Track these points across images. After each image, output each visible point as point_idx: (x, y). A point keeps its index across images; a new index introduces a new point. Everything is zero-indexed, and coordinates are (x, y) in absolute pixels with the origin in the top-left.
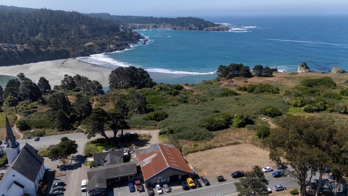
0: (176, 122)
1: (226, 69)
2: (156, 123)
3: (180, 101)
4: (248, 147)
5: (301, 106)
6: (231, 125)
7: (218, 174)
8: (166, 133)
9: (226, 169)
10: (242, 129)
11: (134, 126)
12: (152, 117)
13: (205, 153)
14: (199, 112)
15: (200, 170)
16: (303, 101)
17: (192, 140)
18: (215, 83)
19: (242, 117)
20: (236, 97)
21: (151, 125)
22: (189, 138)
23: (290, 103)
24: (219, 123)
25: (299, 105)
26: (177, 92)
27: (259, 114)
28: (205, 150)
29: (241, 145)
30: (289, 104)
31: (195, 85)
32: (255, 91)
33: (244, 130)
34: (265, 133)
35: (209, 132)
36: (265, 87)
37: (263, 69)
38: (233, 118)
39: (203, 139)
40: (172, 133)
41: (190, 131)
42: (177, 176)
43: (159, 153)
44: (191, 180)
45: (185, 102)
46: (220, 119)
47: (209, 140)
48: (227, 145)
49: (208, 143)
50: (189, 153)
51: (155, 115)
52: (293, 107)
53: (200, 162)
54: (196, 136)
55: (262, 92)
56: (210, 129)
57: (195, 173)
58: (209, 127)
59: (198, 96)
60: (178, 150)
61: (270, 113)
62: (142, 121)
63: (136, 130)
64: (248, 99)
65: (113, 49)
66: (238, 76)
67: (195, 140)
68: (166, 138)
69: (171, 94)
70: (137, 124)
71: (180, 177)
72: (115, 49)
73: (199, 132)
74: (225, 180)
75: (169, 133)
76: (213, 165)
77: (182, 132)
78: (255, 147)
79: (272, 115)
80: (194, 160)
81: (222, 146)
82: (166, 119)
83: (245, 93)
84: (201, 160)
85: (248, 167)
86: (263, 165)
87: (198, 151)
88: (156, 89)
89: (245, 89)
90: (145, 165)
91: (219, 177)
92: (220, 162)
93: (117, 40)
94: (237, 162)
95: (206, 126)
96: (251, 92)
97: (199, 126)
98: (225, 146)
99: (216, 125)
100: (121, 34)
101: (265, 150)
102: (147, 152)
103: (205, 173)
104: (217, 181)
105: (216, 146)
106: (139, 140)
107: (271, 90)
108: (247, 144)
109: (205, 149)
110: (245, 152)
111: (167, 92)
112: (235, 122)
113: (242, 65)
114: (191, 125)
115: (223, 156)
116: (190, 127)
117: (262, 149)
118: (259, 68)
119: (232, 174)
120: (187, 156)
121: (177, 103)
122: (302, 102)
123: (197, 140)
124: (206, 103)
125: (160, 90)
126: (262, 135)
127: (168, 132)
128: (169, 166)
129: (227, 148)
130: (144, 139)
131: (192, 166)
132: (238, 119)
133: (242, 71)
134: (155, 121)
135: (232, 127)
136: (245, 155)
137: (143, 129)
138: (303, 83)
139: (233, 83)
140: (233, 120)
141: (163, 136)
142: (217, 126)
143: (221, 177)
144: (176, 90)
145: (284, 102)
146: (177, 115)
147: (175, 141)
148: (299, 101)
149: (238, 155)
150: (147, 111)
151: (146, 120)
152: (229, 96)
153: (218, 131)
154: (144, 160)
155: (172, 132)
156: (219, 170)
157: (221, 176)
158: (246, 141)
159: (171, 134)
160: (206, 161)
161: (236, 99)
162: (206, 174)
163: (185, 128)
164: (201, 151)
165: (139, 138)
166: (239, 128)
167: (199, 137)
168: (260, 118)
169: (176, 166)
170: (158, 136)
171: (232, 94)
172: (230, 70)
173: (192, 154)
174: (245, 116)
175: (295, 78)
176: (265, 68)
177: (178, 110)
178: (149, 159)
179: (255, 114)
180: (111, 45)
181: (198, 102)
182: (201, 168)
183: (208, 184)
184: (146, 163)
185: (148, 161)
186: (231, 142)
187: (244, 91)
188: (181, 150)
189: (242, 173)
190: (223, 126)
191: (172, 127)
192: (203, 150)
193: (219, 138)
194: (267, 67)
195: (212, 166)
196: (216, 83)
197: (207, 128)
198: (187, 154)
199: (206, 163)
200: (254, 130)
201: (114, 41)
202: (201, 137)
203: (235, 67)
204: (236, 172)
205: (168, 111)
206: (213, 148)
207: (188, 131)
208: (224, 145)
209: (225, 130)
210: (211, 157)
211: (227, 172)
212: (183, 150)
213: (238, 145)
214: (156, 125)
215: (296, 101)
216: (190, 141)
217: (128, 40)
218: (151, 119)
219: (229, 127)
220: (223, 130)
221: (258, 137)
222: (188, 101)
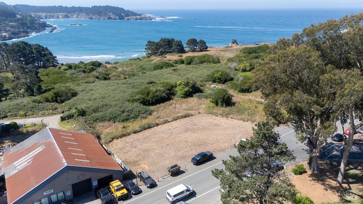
0: (91, 100)
1: (155, 44)
2: (57, 105)
3: (97, 78)
4: (205, 118)
5: (250, 71)
6: (174, 96)
7: (169, 163)
8: (73, 116)
9: (180, 154)
10: (190, 99)
11: (14, 114)
12: (50, 98)
13: (141, 135)
14: (127, 85)
15: (135, 163)
16: (252, 65)
17: (119, 121)
18: (144, 59)
19: (187, 84)
20: (173, 68)
21: (47, 110)
22: (113, 119)
23: (237, 68)
24: (157, 94)
25: (247, 69)
26: (92, 68)
27: (206, 81)
28: (141, 131)
29: (193, 117)
30: (236, 70)
31: (119, 63)
32: (194, 62)
33: (194, 100)
34: (224, 97)
35: (145, 107)
36: (204, 57)
37: (198, 43)
38: (176, 87)
39: (136, 117)
40: (83, 116)
41: (114, 109)
43: (49, 145)
44: (119, 183)
45: (105, 79)
46: (159, 88)
47: (146, 118)
48: (175, 119)
49: (145, 122)
50: (113, 139)
51: (55, 94)
52: (242, 73)
53: (134, 149)
54: (125, 114)
55: (202, 62)
56: (145, 103)
57: (126, 170)
58: (144, 101)
59: (123, 72)
60: (93, 137)
61: (219, 79)
62: (31, 105)
63: (18, 119)
64: (188, 69)
65: (6, 37)
66: (169, 52)
67: (123, 121)
68: (73, 125)
69: (84, 72)
70: (20, 109)
71: (95, 183)
72: (9, 37)
73: (129, 108)
74: (183, 172)
75: (78, 116)
76: (158, 151)
77: (102, 111)
78: (214, 117)
79: (222, 81)
80: (123, 148)
81: (166, 122)
82: (74, 98)
83: (182, 65)
84: (135, 147)
85: (214, 145)
86: (235, 137)
87: (129, 134)
88: (61, 69)
89: (182, 62)
90: (16, 171)
91: (172, 167)
92: (168, 145)
93: (12, 27)
94: (195, 139)
95: (139, 100)
96: (189, 64)
97: (129, 101)
98: (171, 121)
99: (153, 97)
100: (19, 20)
101: (229, 118)
102: (25, 146)
103: (144, 166)
104: (169, 175)
105: (158, 122)
106: (22, 133)
107: (212, 60)
108: (201, 115)
109: (140, 129)
110: (203, 125)
111: (79, 69)
112: (179, 91)
113: (173, 40)
114: (116, 100)
115: (171, 134)
116: (114, 103)
117: (225, 118)
118: (193, 42)
119: (193, 159)
120: (110, 144)
121: (94, 80)
122: (251, 65)
123: (127, 120)
124: (135, 77)
125: (67, 69)
126: (219, 101)
127: (77, 114)
128: (66, 165)
129: (175, 124)
130: (30, 130)
131: (121, 159)
132: (183, 86)
133: (174, 46)
134: (55, 103)
135: (176, 98)
136: (204, 129)
137: (32, 116)
138: (243, 52)
139: (166, 59)
140: (176, 89)
141: (68, 122)
142: (155, 98)
143: (176, 168)
144: (92, 66)
145: (230, 68)
146: (93, 92)
147: (91, 124)
148: (248, 64)
149: (193, 131)
150: (40, 91)
151: (39, 103)
152: (164, 68)
153: (158, 105)
154: (14, 164)
155: (82, 113)
156: (168, 158)
157: (176, 166)
158: (200, 111)
159: (81, 116)
160: (145, 146)
161: (174, 70)
162: (147, 168)
163: (106, 106)
164: (135, 133)
165: (21, 130)
166: (185, 98)
167: (129, 116)
168: (208, 86)
169: (84, 162)
170: (59, 123)
171: (168, 66)
172: (161, 46)
173: (119, 140)
174: (192, 82)
175: (232, 50)
176: (199, 41)
177: (93, 86)
178: (26, 158)
179: (201, 81)
180: (3, 32)
181: (125, 77)
182: (138, 159)
183: (153, 185)
184: (18, 168)
185: (23, 164)
186: (180, 114)
187: (181, 64)
188: (99, 138)
189: (208, 154)
190: (164, 96)
191: (82, 106)
192: (138, 132)
193: (161, 113)
194: (201, 40)
195: (156, 152)
196: (146, 59)
197: (141, 103)
198: (111, 142)
199: (145, 150)
200: (206, 98)
201: (8, 28)
202: (132, 116)
203: (166, 42)
204: (199, 155)
205: (78, 89)
206: (154, 127)
207: (111, 109)
208: (169, 120)
209: (167, 103)
210: (153, 139)
211: (183, 158)
212: (102, 136)
213: (190, 117)
214: (56, 109)
215: (244, 65)
216: (116, 123)
217: (28, 28)
218: (47, 101)
219: (172, 99)
220: (165, 103)
221: (214, 105)
222: (110, 78)
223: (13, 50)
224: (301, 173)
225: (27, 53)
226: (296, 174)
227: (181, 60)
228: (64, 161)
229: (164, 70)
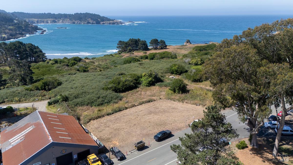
0: (72, 88)
1: (125, 43)
2: (45, 92)
3: (78, 70)
4: (165, 102)
5: (201, 64)
6: (140, 85)
7: (136, 140)
8: (58, 101)
9: (145, 132)
10: (153, 88)
11: (10, 99)
12: (39, 87)
13: (113, 116)
14: (102, 76)
15: (108, 140)
16: (203, 60)
17: (95, 106)
18: (116, 55)
19: (150, 75)
20: (139, 62)
21: (37, 96)
22: (90, 103)
23: (191, 63)
24: (126, 83)
25: (199, 63)
26: (74, 63)
27: (166, 73)
28: (113, 114)
29: (156, 102)
30: (190, 64)
31: (96, 58)
32: (156, 58)
33: (155, 89)
34: (180, 86)
35: (116, 93)
36: (164, 53)
37: (159, 43)
38: (141, 77)
39: (109, 102)
40: (66, 101)
41: (91, 96)
42: (70, 155)
43: (38, 125)
44: (95, 156)
45: (85, 71)
46: (128, 78)
47: (117, 103)
48: (141, 104)
49: (116, 106)
50: (90, 120)
51: (43, 83)
52: (195, 66)
53: (107, 129)
54: (101, 99)
55: (163, 58)
56: (117, 90)
57: (101, 145)
58: (115, 89)
59: (99, 66)
60: (74, 119)
61: (177, 71)
62: (24, 93)
63: (13, 104)
64: (152, 63)
65: (5, 38)
66: (136, 50)
67: (98, 105)
68: (58, 108)
69: (68, 66)
70: (15, 96)
71: (75, 157)
72: (7, 38)
73: (104, 95)
74: (147, 147)
75: (62, 101)
76: (127, 130)
77: (82, 97)
78: (172, 102)
79: (179, 72)
80: (99, 127)
81: (134, 106)
82: (59, 87)
83: (147, 60)
84: (108, 127)
85: (172, 125)
86: (189, 118)
87: (103, 116)
88: (49, 63)
89: (147, 58)
90: (11, 147)
91: (138, 143)
92: (135, 125)
93: (10, 30)
94: (157, 120)
95: (112, 88)
96: (152, 59)
97: (103, 89)
98: (138, 105)
99: (123, 86)
100: (16, 24)
101: (185, 103)
102: (18, 126)
103: (116, 142)
104: (136, 150)
105: (127, 106)
106: (17, 115)
107: (170, 56)
108: (162, 100)
109: (112, 112)
110: (163, 108)
111: (63, 64)
112: (144, 81)
113: (139, 40)
114: (93, 89)
115: (137, 116)
116: (91, 91)
117: (181, 103)
118: (155, 42)
119: (156, 136)
120: (88, 124)
121: (75, 72)
122: (201, 60)
123: (102, 104)
124: (109, 70)
125: (54, 64)
126: (176, 89)
127: (61, 100)
128: (52, 141)
129: (140, 107)
130: (23, 113)
131: (96, 136)
132: (147, 77)
133: (140, 44)
134: (43, 91)
135: (141, 87)
136: (164, 111)
137: (25, 101)
138: (195, 49)
139: (133, 55)
140: (142, 79)
141: (54, 106)
142: (125, 87)
143: (141, 144)
144: (74, 61)
145: (185, 62)
146: (74, 82)
147: (72, 108)
148: (199, 59)
149: (155, 113)
150: (32, 81)
151: (31, 91)
152: (132, 62)
153: (127, 92)
154: (10, 140)
155: (66, 99)
156: (135, 135)
157: (141, 142)
158: (161, 97)
159: (64, 102)
160: (116, 126)
161: (140, 64)
162: (117, 144)
163: (85, 93)
164: (108, 115)
165: (15, 113)
166: (149, 86)
167: (103, 101)
168: (167, 76)
169: (66, 139)
170: (46, 107)
171: (135, 60)
172: (129, 45)
173: (95, 121)
174: (154, 74)
175: (186, 48)
176: (160, 41)
177: (75, 77)
178: (19, 136)
179: (161, 73)
180: (3, 34)
181: (100, 70)
182: (110, 137)
183: (123, 158)
184: (12, 144)
185: (17, 141)
186: (145, 100)
187: (145, 59)
188: (79, 119)
189: (168, 132)
190: (132, 85)
191: (66, 94)
192: (111, 114)
193: (129, 99)
194: (161, 40)
195: (125, 130)
196: (117, 56)
197: (113, 90)
198: (88, 122)
199: (116, 129)
200: (166, 86)
201: (7, 31)
202: (106, 101)
203: (134, 41)
204: (160, 133)
205: (62, 79)
206: (123, 110)
207: (89, 95)
208: (136, 105)
209: (135, 90)
210: (123, 120)
211: (148, 135)
212: (81, 118)
213: (153, 102)
214: (44, 95)
215: (196, 60)
216: (93, 107)
217: (23, 30)
218: (37, 89)
219: (138, 87)
220: (133, 91)
221: (172, 92)
222: (88, 70)
223: (11, 48)
224: (243, 148)
225: (21, 50)
226: (239, 148)
227: (146, 56)
228: (50, 138)
229: (132, 64)
